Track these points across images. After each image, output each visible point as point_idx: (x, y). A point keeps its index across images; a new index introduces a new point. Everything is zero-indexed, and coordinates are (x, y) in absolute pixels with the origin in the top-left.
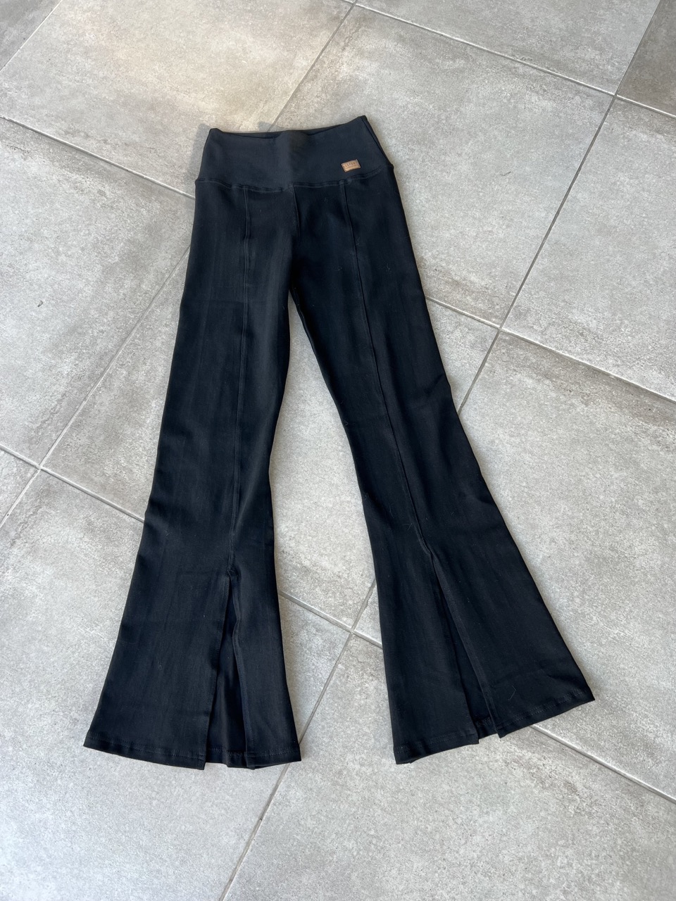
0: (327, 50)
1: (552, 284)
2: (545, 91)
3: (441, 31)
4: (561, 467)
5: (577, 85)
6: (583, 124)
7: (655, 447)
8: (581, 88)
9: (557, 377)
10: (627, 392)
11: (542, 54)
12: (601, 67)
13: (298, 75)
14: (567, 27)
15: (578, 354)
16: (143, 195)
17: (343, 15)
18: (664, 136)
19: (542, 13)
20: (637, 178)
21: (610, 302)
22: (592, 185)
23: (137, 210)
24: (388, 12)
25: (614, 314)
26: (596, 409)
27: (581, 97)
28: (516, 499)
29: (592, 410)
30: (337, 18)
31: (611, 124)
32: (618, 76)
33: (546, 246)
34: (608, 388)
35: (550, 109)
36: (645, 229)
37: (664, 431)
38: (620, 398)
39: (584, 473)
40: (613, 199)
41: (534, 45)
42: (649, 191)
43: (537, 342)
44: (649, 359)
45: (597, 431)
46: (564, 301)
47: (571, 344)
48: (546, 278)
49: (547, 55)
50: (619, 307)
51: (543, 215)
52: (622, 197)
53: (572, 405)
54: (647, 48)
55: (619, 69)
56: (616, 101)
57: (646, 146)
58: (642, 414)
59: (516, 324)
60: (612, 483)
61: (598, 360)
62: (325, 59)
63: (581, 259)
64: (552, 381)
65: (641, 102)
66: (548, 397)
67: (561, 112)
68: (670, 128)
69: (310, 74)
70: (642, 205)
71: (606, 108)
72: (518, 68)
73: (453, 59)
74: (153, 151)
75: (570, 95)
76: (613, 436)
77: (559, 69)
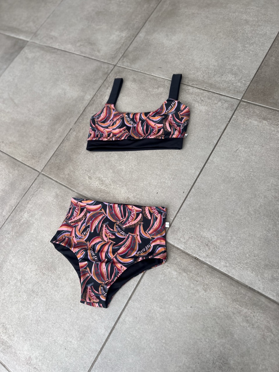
0: (100, 90)
1: (193, 213)
2: (202, 100)
3: (153, 74)
4: (186, 331)
5: (220, 96)
6: (221, 118)
7: (245, 324)
8: (222, 97)
9: (191, 272)
10: (231, 284)
11: (203, 81)
12: (234, 84)
13: (86, 103)
14: (218, 64)
15: (204, 257)
16: (12, 167)
17: (110, 71)
18: (267, 121)
19: (206, 58)
20: (249, 148)
21: (226, 225)
22: (223, 153)
23: (8, 175)
24: (130, 67)
25: (228, 233)
26: (211, 294)
27: (221, 102)
28: (158, 350)
29: (208, 295)
30: (107, 73)
31: (237, 117)
32: (243, 89)
33: (193, 190)
34: (219, 281)
35: (204, 111)
36: (251, 179)
37: (251, 313)
38: (226, 288)
39: (199, 338)
40: (233, 161)
41: (199, 76)
42: (256, 155)
43: (182, 249)
44: (246, 263)
45: (210, 309)
46: (199, 224)
47: (200, 251)
48: (191, 209)
49: (206, 81)
50: (231, 228)
51: (193, 172)
52: (239, 159)
53: (197, 290)
54: (262, 70)
55: (245, 84)
56: (241, 103)
57: (256, 128)
58: (238, 300)
59: (171, 237)
60: (215, 346)
61: (215, 262)
62: (98, 94)
63: (212, 198)
64: (187, 274)
65: (256, 102)
66: (184, 284)
67: (210, 112)
68: (271, 117)
69: (91, 103)
70: (251, 164)
71: (235, 108)
72: (190, 89)
73: (158, 88)
74: (20, 145)
75: (216, 102)
76: (219, 314)
77: (211, 88)
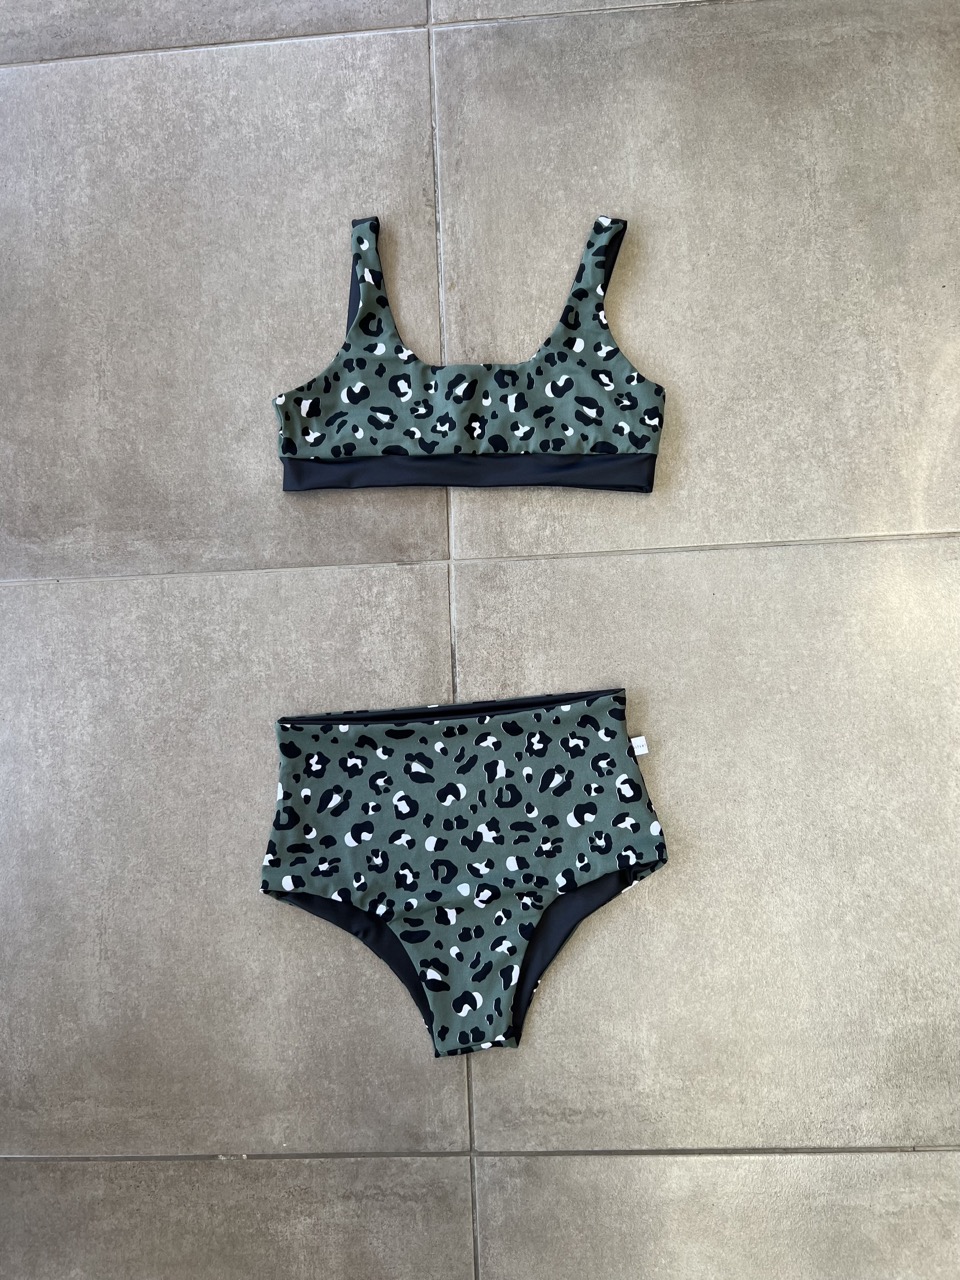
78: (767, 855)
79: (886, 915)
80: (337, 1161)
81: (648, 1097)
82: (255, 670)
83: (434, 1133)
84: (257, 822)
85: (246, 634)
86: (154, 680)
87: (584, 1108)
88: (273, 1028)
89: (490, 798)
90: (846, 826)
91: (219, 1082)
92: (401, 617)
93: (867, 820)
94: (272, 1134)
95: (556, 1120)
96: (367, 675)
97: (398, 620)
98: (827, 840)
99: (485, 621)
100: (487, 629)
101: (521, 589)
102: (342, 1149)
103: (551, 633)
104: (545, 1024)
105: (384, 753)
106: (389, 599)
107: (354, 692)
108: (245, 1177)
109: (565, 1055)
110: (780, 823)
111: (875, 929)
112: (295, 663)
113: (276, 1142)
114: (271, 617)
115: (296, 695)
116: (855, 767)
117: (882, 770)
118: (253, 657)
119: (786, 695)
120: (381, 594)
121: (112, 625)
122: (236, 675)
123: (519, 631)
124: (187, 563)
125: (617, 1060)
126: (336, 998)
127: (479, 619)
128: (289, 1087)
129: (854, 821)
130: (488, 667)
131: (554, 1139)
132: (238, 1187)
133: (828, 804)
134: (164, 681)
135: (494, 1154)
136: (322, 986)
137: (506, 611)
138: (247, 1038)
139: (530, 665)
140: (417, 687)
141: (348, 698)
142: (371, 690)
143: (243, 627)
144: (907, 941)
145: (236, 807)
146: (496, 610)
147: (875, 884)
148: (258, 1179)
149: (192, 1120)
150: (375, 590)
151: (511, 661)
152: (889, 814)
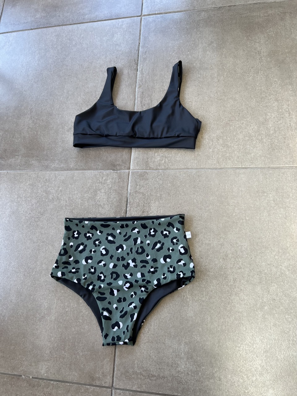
78: (235, 280)
79: (282, 308)
80: (63, 384)
81: (182, 373)
82: (62, 202)
83: (99, 377)
84: (54, 253)
85: (61, 191)
86: (30, 204)
87: (157, 375)
88: (48, 329)
89: (134, 251)
90: (266, 271)
91: (27, 347)
92: (111, 187)
93: (274, 269)
94: (42, 370)
95: (146, 378)
96: (98, 206)
97: (110, 189)
98: (258, 276)
99: (139, 190)
100: (139, 193)
101: (152, 180)
102: (65, 379)
103: (161, 195)
104: (145, 338)
105: (100, 232)
106: (108, 181)
107: (93, 212)
108: (30, 385)
109: (152, 352)
110: (240, 268)
111: (276, 313)
112: (75, 201)
113: (42, 373)
114: (70, 185)
115: (74, 211)
116: (270, 249)
117: (281, 250)
118: (62, 198)
119: (244, 221)
120: (106, 180)
121: (21, 186)
122: (56, 204)
123: (150, 194)
124: (47, 168)
125: (171, 356)
126: (71, 320)
127: (137, 189)
128: (50, 352)
129: (269, 270)
130: (138, 205)
131: (144, 386)
132: (27, 388)
133: (259, 262)
134: (33, 205)
135: (121, 389)
136: (67, 314)
137: (147, 187)
138: (39, 331)
139: (153, 205)
140: (114, 211)
141: (90, 213)
142: (98, 211)
143: (60, 189)
144: (290, 320)
145: (48, 248)
146: (143, 186)
147: (277, 295)
148: (34, 387)
149: (15, 360)
150: (104, 178)
151: (147, 204)
152: (283, 268)
